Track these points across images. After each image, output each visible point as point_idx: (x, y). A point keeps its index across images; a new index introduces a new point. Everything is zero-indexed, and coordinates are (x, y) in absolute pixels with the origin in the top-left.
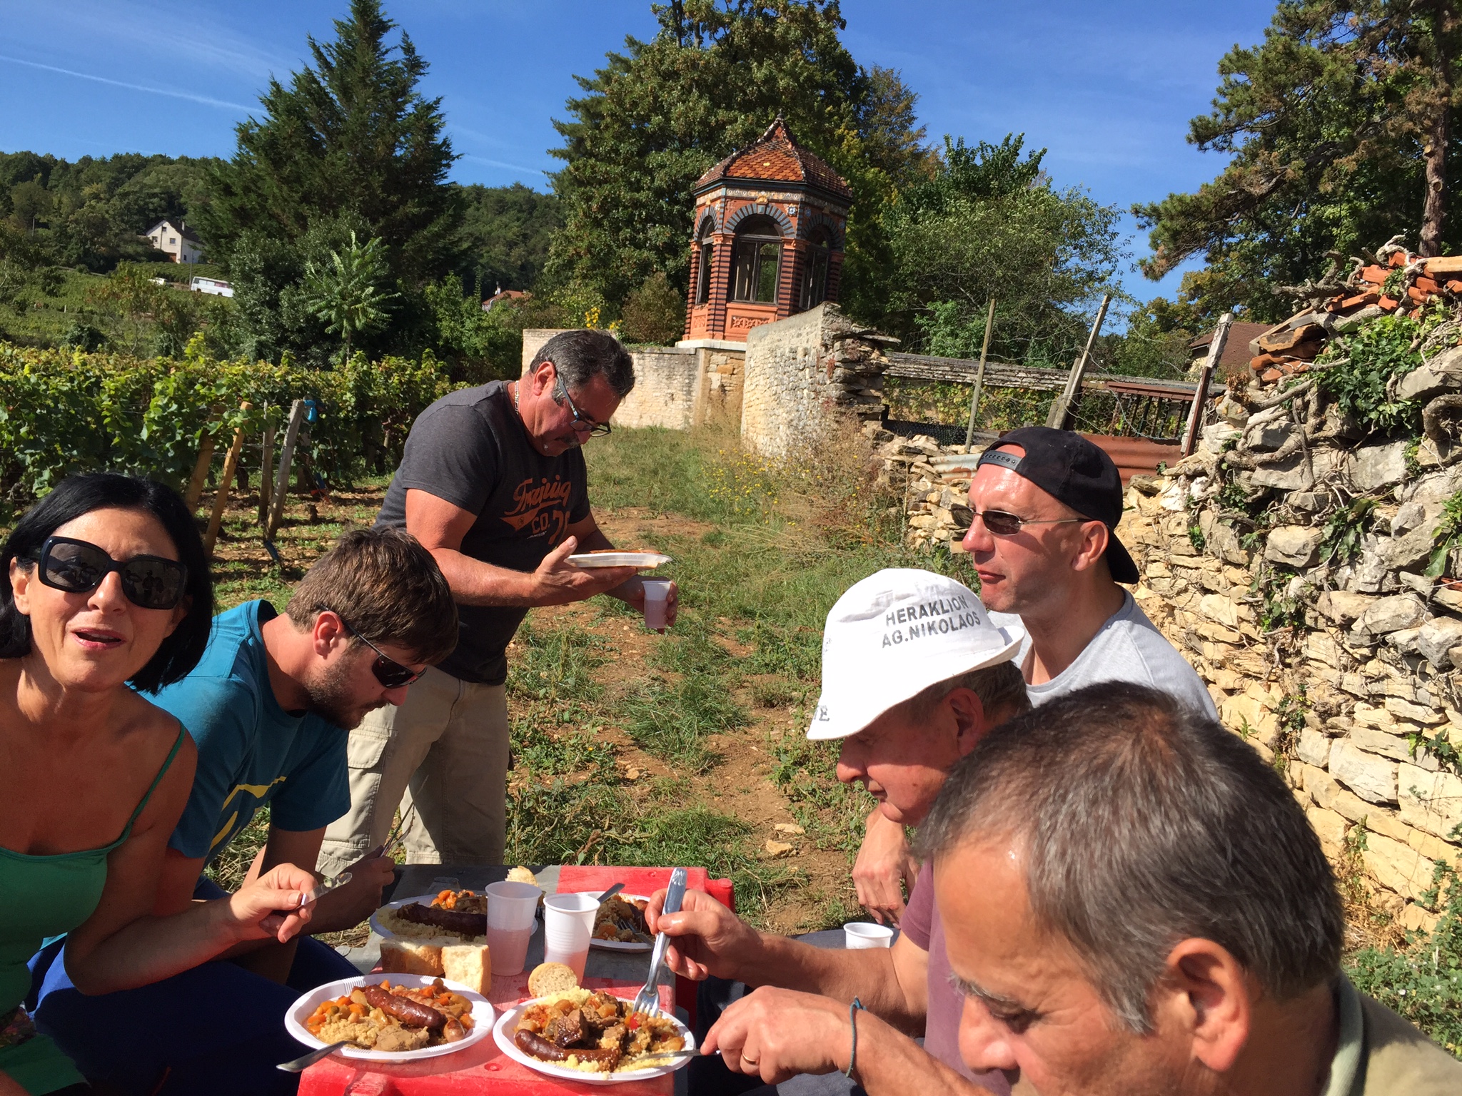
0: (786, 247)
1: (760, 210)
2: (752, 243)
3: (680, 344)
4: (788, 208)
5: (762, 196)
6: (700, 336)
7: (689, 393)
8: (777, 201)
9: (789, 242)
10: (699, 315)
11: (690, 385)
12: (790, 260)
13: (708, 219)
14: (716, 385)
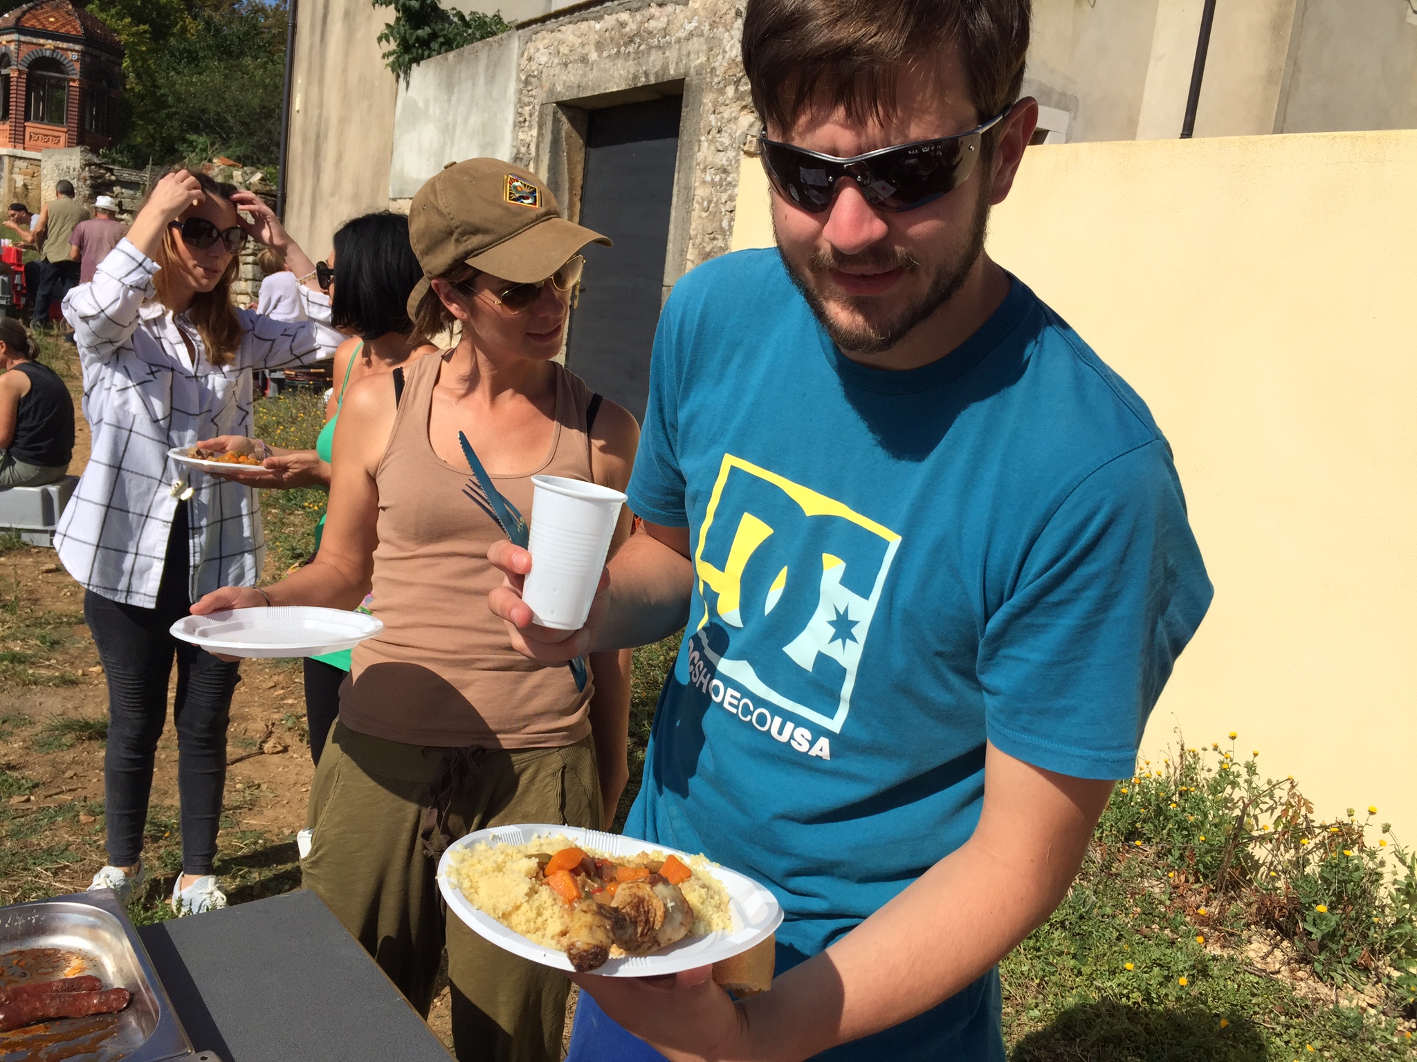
0: (71, 84)
1: (48, 54)
2: (42, 78)
4: (71, 54)
5: (50, 44)
8: (62, 49)
12: (76, 95)
13: (4, 55)
14: (19, 183)
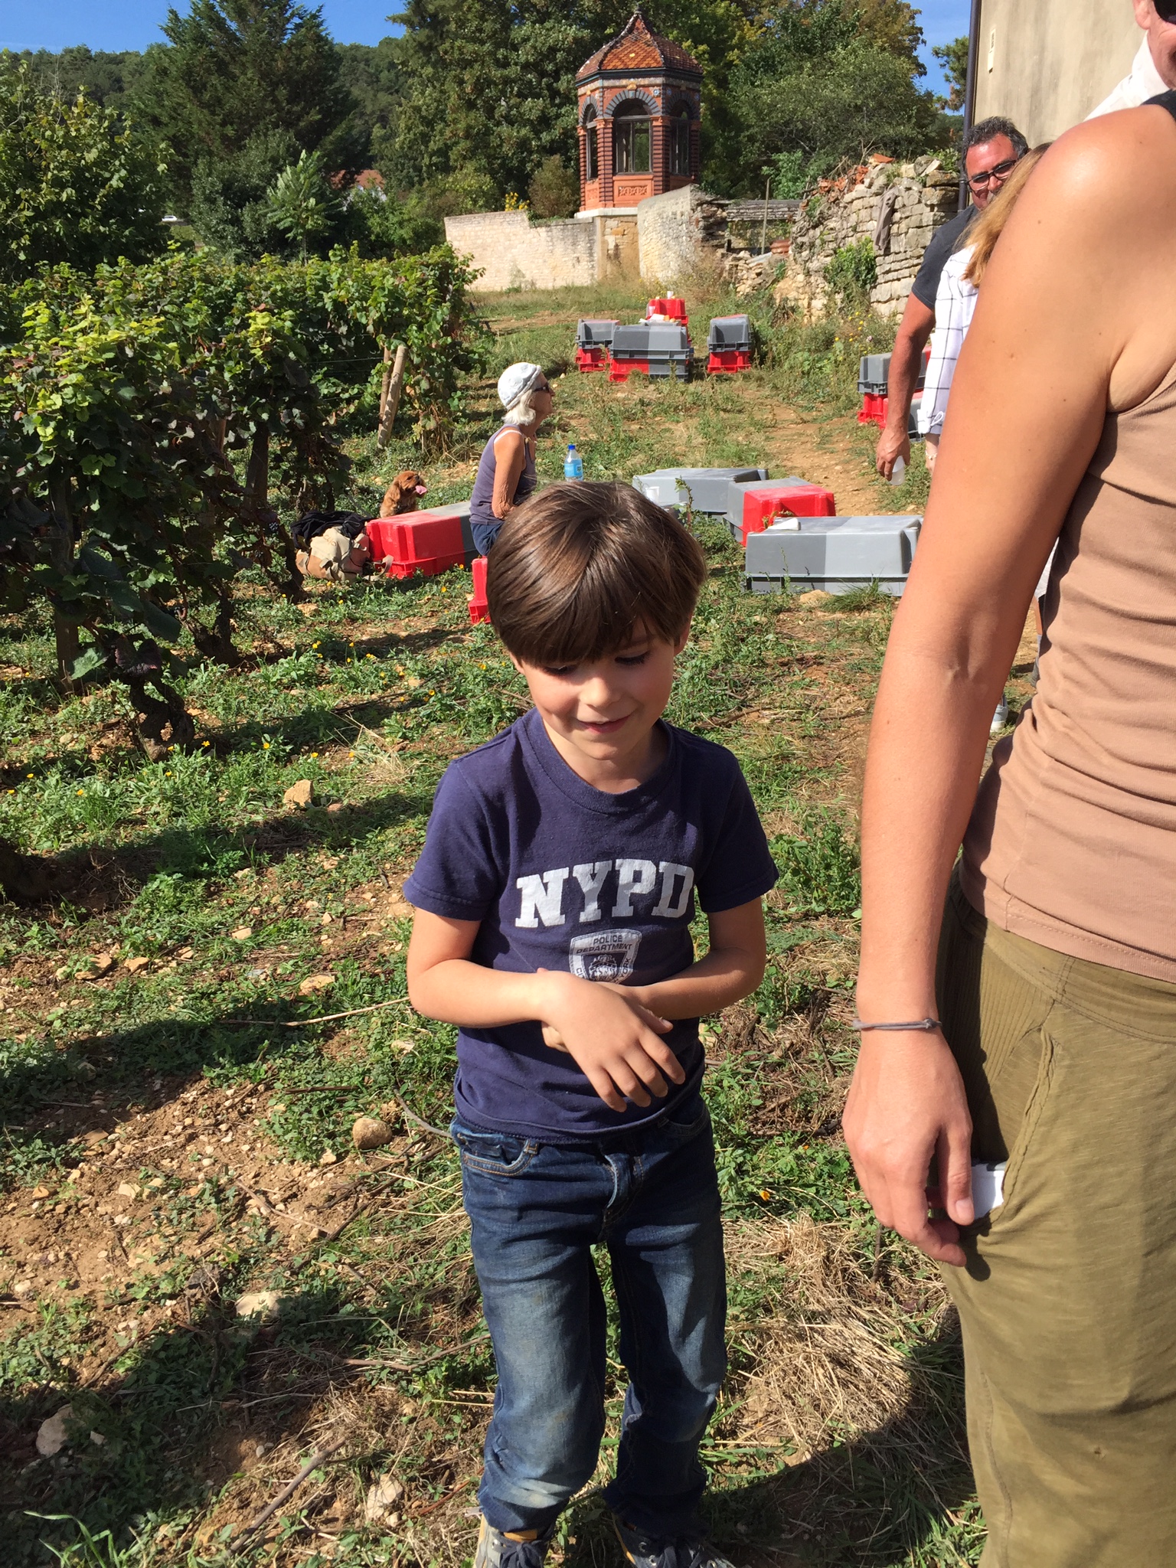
0: (655, 123)
1: (631, 95)
2: (628, 123)
3: (579, 215)
4: (653, 91)
5: (631, 83)
6: (595, 207)
7: (591, 255)
8: (644, 86)
9: (656, 119)
10: (591, 188)
11: (591, 248)
12: (659, 134)
13: (589, 107)
14: (612, 246)
